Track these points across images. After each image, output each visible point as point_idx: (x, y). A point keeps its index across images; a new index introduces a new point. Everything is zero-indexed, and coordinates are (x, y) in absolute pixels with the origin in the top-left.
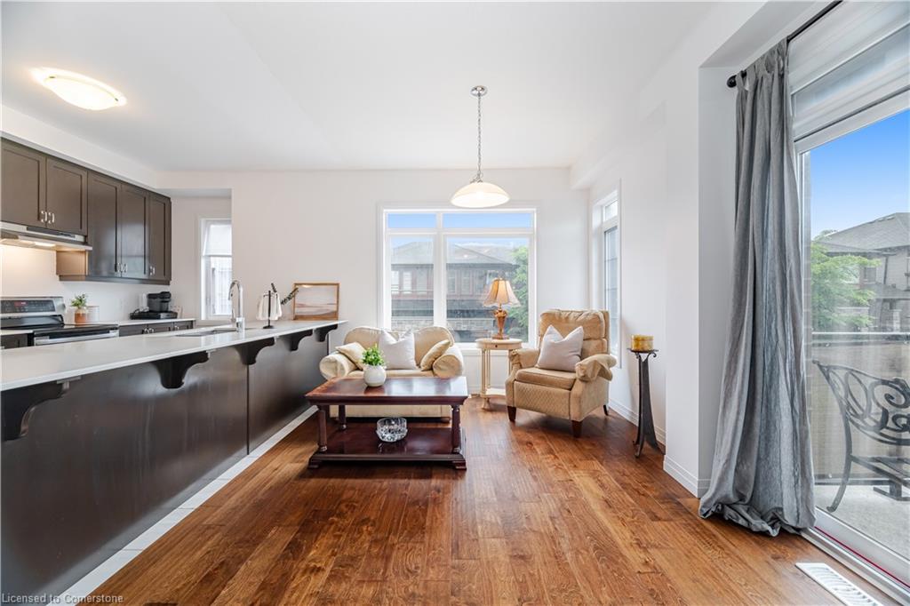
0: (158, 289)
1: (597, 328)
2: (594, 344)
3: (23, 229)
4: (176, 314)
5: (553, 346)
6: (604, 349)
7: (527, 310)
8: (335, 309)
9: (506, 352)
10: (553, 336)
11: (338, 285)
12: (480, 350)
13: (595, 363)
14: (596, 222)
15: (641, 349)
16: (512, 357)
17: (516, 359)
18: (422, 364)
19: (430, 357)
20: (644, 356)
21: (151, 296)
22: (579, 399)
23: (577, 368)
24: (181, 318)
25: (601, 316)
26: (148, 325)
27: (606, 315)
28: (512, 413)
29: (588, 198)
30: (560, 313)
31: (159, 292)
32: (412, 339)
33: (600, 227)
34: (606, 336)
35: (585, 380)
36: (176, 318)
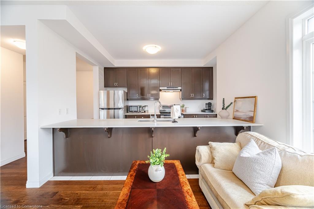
0: (208, 101)
3: (166, 88)
4: (213, 111)
8: (253, 115)
11: (255, 97)
21: (206, 104)
24: (215, 112)
26: (207, 114)
31: (208, 103)
36: (213, 112)
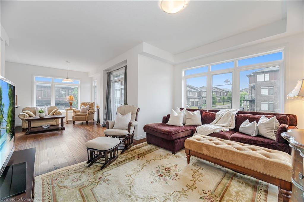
1: (92, 105)
2: (91, 108)
5: (83, 109)
6: (93, 109)
7: (77, 103)
9: (73, 111)
10: (83, 107)
12: (66, 111)
13: (91, 111)
14: (93, 85)
15: (98, 108)
16: (74, 112)
17: (75, 112)
18: (50, 114)
19: (53, 112)
20: (98, 109)
22: (88, 117)
23: (87, 112)
25: (93, 103)
27: (94, 103)
28: (74, 123)
29: (92, 80)
30: (85, 103)
32: (47, 109)
33: (94, 86)
34: (94, 107)
35: (89, 114)
